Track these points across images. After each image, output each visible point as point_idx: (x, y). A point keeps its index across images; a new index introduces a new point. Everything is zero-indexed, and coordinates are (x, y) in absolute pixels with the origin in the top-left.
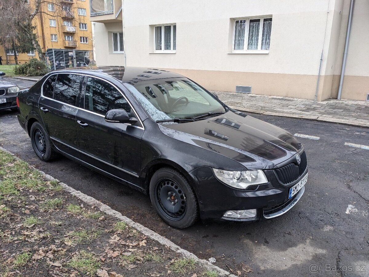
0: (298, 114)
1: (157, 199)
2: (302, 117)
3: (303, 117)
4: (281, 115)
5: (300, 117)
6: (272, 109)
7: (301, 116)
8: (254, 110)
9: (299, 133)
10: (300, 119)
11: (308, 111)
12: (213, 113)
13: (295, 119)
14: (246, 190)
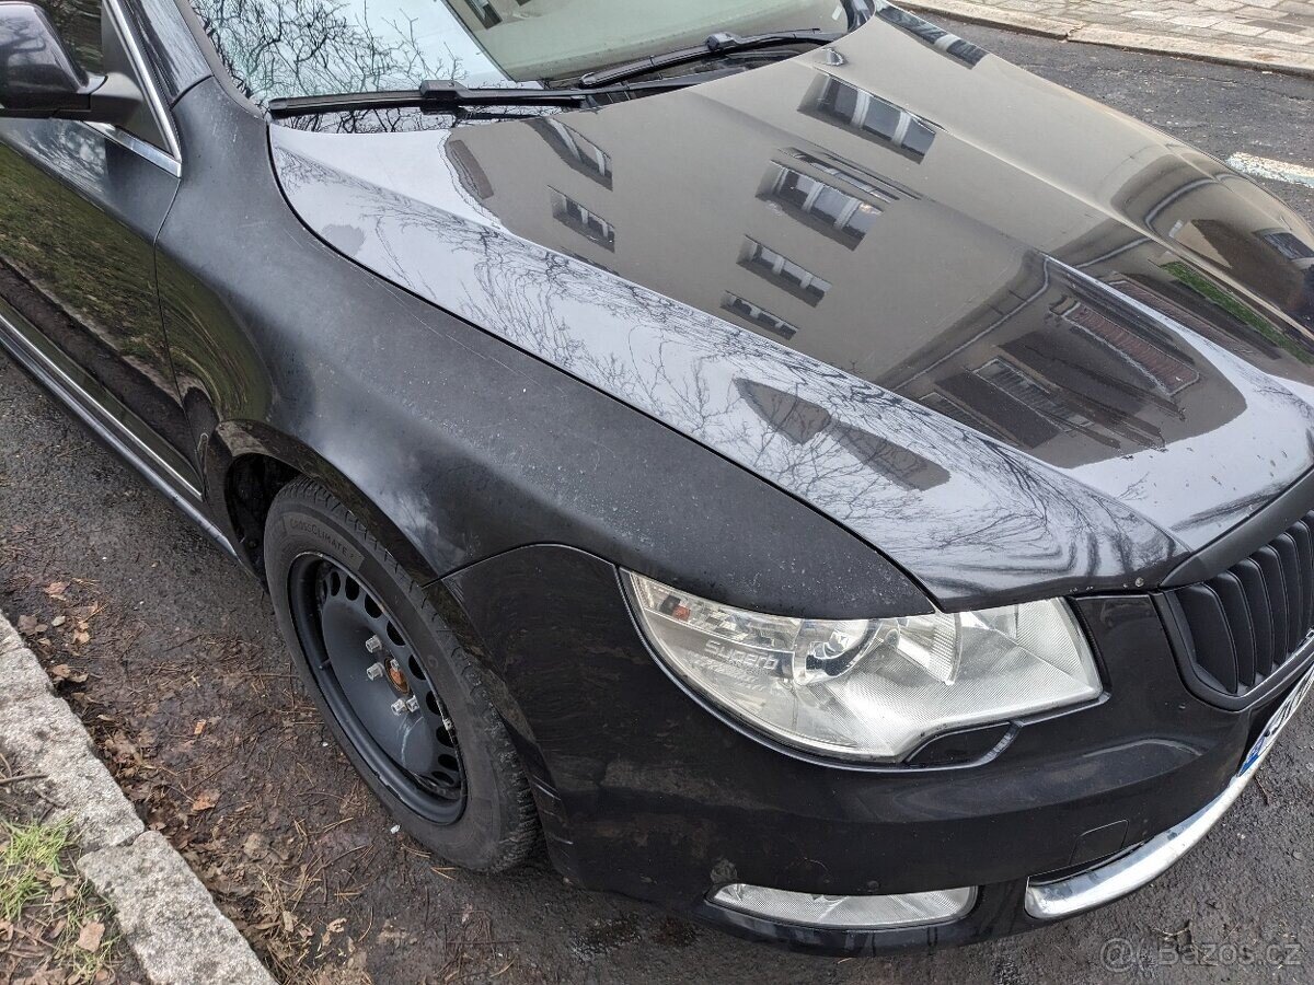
0: (1244, 43)
1: (318, 660)
2: (1267, 57)
3: (1275, 62)
4: (1160, 43)
5: (1256, 60)
6: (1119, 10)
7: (1260, 56)
8: (1028, 17)
9: (1254, 151)
10: (1257, 68)
11: (1292, 30)
12: (741, 41)
13: (1228, 69)
14: (905, 764)
